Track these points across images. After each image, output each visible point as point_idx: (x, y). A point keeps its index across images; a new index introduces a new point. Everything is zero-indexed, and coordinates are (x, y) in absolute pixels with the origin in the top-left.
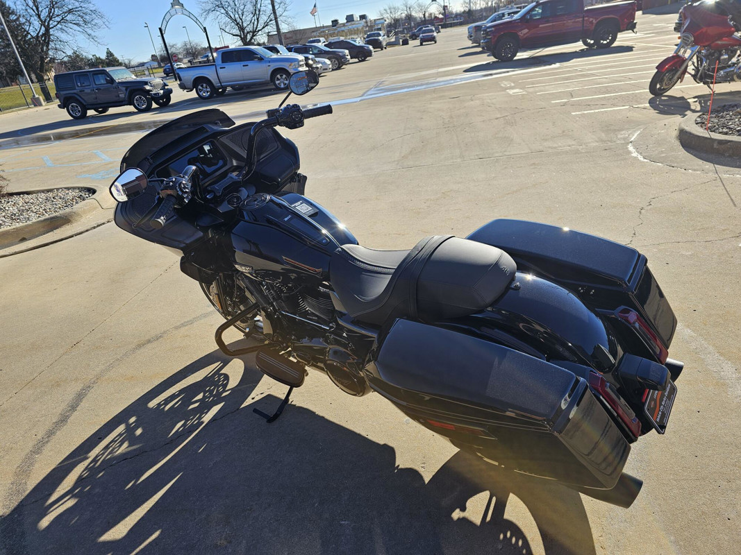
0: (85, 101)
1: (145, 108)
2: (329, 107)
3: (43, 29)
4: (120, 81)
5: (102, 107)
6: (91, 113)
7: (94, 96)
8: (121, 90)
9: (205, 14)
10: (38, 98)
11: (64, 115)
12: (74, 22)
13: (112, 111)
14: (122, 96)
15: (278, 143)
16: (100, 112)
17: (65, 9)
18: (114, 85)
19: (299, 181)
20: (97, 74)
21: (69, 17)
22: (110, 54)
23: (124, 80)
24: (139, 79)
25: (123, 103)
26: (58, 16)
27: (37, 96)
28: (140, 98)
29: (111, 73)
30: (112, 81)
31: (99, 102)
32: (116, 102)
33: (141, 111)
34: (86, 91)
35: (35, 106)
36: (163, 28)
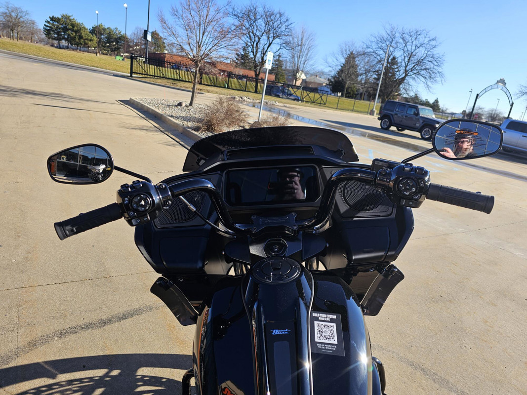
0: (394, 120)
1: (428, 138)
2: (491, 200)
3: (404, 75)
4: (423, 116)
5: (402, 127)
6: (393, 128)
7: (401, 119)
8: (419, 122)
9: (520, 94)
10: (374, 111)
11: (377, 124)
12: (424, 76)
13: (406, 132)
14: (418, 125)
15: (395, 210)
16: (399, 130)
17: (424, 67)
18: (417, 117)
19: (386, 276)
20: (412, 107)
21: (423, 72)
22: (437, 101)
23: (425, 116)
24: (436, 119)
25: (416, 130)
26: (417, 70)
27: (374, 110)
28: (428, 130)
29: (420, 110)
30: (418, 114)
31: (402, 124)
32: (412, 128)
33: (423, 138)
34: (399, 115)
35: (370, 114)
36: (480, 95)
